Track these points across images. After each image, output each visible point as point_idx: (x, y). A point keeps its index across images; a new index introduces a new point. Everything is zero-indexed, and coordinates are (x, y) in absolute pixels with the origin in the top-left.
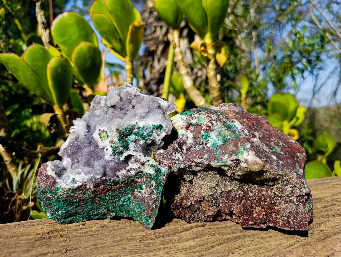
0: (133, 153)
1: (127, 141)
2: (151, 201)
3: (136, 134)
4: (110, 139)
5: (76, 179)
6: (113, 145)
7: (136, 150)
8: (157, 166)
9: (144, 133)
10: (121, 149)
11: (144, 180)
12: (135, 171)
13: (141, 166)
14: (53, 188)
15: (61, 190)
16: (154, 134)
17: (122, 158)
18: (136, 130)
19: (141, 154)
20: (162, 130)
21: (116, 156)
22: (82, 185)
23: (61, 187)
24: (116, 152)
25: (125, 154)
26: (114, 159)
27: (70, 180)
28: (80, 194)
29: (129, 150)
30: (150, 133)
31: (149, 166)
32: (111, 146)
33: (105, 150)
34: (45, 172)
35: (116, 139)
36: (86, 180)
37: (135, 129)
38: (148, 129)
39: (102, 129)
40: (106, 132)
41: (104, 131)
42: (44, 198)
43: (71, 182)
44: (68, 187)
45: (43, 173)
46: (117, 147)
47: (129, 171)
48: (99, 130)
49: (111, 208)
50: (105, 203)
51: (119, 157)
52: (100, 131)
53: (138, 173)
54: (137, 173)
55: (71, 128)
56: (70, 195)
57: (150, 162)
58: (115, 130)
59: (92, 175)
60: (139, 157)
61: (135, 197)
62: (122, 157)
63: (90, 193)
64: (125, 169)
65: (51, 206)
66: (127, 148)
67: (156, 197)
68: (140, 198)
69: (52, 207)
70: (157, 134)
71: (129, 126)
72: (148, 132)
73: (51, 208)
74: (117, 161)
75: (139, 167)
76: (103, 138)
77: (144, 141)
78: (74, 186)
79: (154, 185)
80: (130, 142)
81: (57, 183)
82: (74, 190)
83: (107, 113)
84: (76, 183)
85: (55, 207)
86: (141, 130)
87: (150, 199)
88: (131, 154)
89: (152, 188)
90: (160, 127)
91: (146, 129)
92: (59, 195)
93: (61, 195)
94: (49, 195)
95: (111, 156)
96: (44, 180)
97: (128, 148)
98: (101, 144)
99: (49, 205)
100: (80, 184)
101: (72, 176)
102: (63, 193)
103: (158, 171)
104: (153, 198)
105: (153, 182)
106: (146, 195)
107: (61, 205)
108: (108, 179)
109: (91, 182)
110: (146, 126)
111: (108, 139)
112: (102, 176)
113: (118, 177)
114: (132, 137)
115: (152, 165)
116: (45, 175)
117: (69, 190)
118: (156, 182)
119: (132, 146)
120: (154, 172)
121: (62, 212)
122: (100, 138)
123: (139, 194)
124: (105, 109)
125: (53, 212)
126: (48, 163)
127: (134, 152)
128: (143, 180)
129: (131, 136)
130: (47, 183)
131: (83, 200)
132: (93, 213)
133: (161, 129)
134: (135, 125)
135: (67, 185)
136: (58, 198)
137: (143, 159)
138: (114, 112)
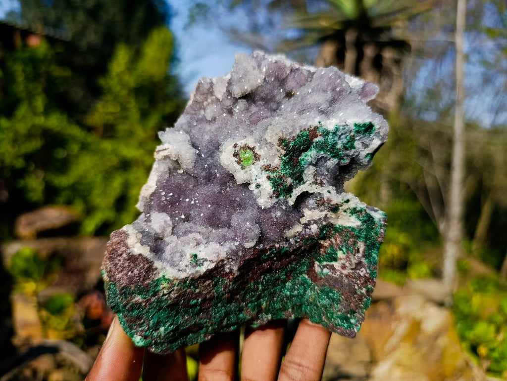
0: (314, 189)
1: (300, 164)
2: (358, 282)
3: (321, 147)
4: (261, 163)
5: (201, 256)
6: (272, 175)
7: (319, 181)
8: (365, 210)
9: (336, 143)
10: (289, 180)
11: (338, 242)
12: (317, 224)
13: (330, 214)
14: (147, 282)
15: (165, 285)
16: (358, 144)
17: (291, 202)
18: (319, 139)
19: (331, 188)
20: (372, 135)
21: (281, 198)
22: (216, 268)
23: (167, 277)
24: (281, 189)
25: (297, 192)
26: (277, 203)
27: (187, 259)
28: (206, 287)
29: (304, 183)
30: (349, 142)
31: (349, 211)
32: (269, 178)
33: (252, 187)
34: (123, 249)
35: (276, 162)
36: (223, 255)
37: (317, 137)
38: (346, 133)
39: (241, 143)
40: (252, 149)
41: (246, 148)
42: (125, 306)
43: (188, 263)
44: (183, 276)
45: (119, 252)
46: (281, 178)
47: (306, 226)
48: (235, 146)
49: (264, 305)
50: (254, 299)
51: (286, 198)
52: (237, 149)
53: (324, 228)
54: (322, 229)
55: (157, 150)
56: (186, 291)
57: (349, 203)
58: (275, 142)
59: (237, 244)
60: (326, 195)
61: (315, 277)
62: (291, 199)
63: (230, 281)
64: (300, 223)
65: (142, 321)
66: (299, 179)
67: (368, 271)
68: (328, 278)
69: (144, 322)
70: (363, 143)
71: (305, 129)
72: (345, 141)
73: (142, 323)
74: (284, 207)
75: (326, 215)
76: (245, 163)
77: (336, 161)
78: (197, 272)
79: (361, 250)
80: (305, 166)
81: (156, 269)
82: (195, 281)
83: (230, 112)
84: (202, 264)
85: (151, 322)
86: (330, 137)
87: (354, 278)
88: (307, 192)
89: (360, 255)
90: (368, 128)
91: (342, 134)
92: (161, 294)
93: (164, 295)
94: (138, 298)
95: (271, 197)
96: (124, 268)
97: (302, 179)
98: (241, 177)
99: (139, 318)
100: (212, 266)
101: (189, 251)
102: (170, 290)
103: (369, 220)
104: (362, 274)
105: (360, 243)
106: (345, 272)
107: (163, 315)
108: (268, 247)
109: (234, 258)
110: (341, 128)
111: (258, 162)
112: (257, 244)
113: (287, 240)
114: (311, 155)
115: (355, 209)
116: (124, 255)
117: (184, 281)
118: (366, 242)
119: (309, 173)
120: (359, 223)
121: (165, 330)
122: (239, 162)
123: (325, 271)
124: (228, 103)
125: (147, 331)
126: (124, 228)
127: (314, 186)
128: (334, 242)
129: (309, 153)
130: (132, 272)
131: (211, 299)
132: (228, 320)
133: (370, 133)
134: (316, 128)
135: (179, 270)
136: (159, 301)
137: (336, 199)
138: (247, 109)
